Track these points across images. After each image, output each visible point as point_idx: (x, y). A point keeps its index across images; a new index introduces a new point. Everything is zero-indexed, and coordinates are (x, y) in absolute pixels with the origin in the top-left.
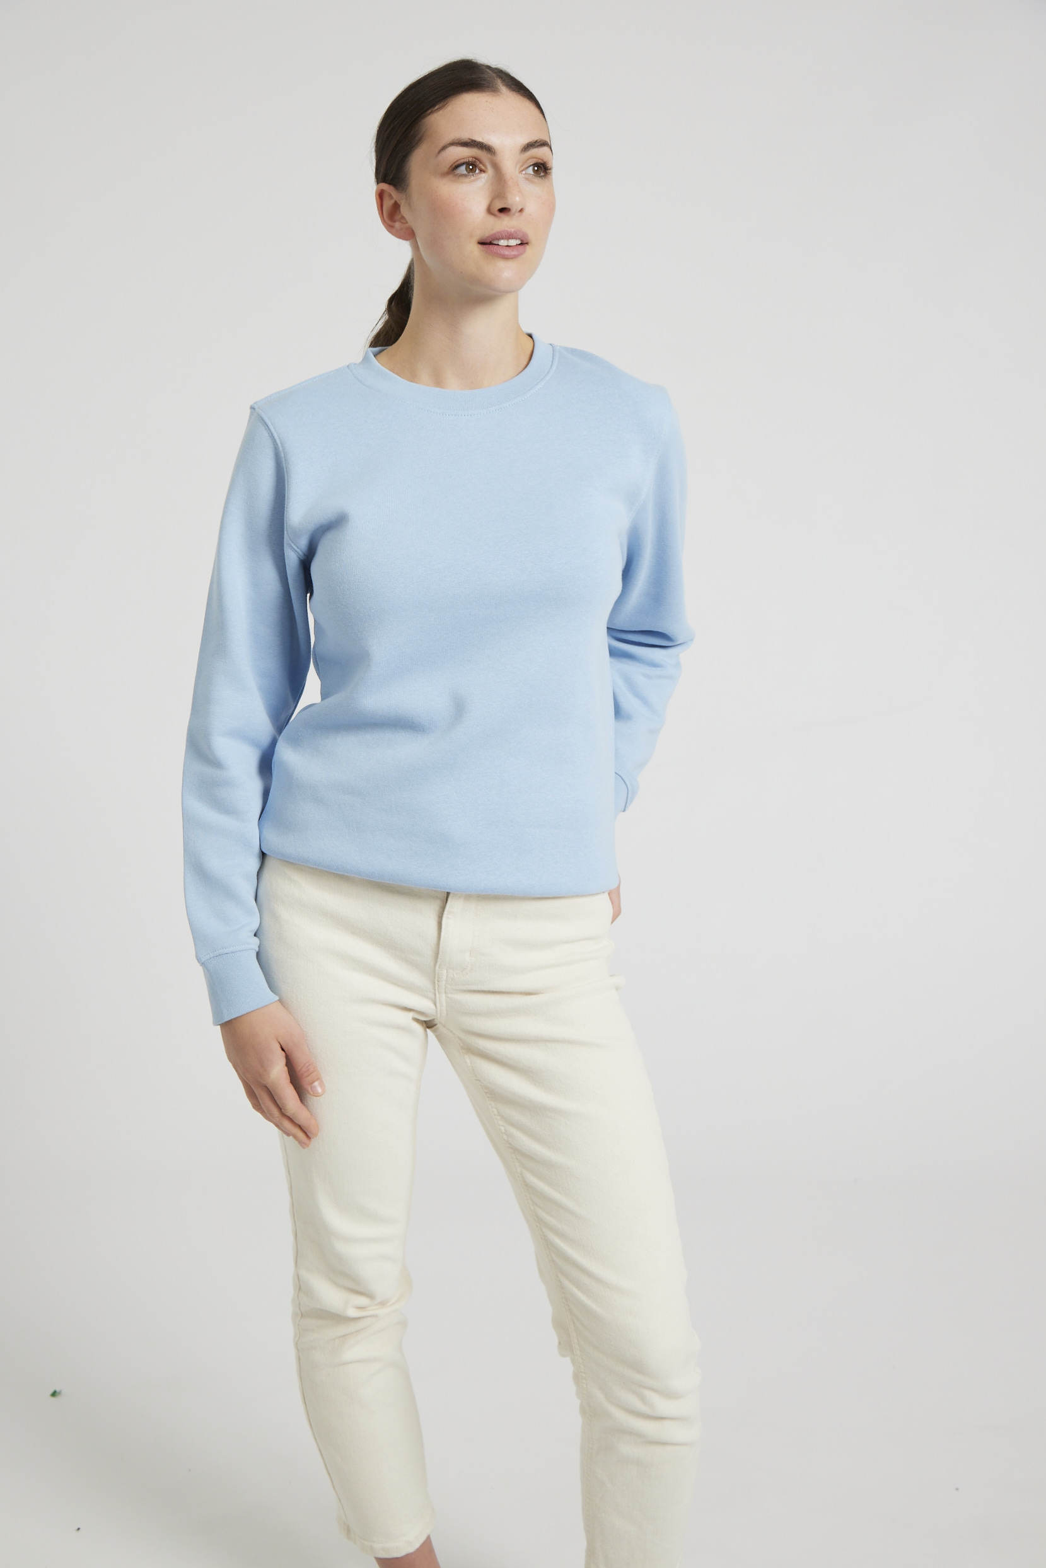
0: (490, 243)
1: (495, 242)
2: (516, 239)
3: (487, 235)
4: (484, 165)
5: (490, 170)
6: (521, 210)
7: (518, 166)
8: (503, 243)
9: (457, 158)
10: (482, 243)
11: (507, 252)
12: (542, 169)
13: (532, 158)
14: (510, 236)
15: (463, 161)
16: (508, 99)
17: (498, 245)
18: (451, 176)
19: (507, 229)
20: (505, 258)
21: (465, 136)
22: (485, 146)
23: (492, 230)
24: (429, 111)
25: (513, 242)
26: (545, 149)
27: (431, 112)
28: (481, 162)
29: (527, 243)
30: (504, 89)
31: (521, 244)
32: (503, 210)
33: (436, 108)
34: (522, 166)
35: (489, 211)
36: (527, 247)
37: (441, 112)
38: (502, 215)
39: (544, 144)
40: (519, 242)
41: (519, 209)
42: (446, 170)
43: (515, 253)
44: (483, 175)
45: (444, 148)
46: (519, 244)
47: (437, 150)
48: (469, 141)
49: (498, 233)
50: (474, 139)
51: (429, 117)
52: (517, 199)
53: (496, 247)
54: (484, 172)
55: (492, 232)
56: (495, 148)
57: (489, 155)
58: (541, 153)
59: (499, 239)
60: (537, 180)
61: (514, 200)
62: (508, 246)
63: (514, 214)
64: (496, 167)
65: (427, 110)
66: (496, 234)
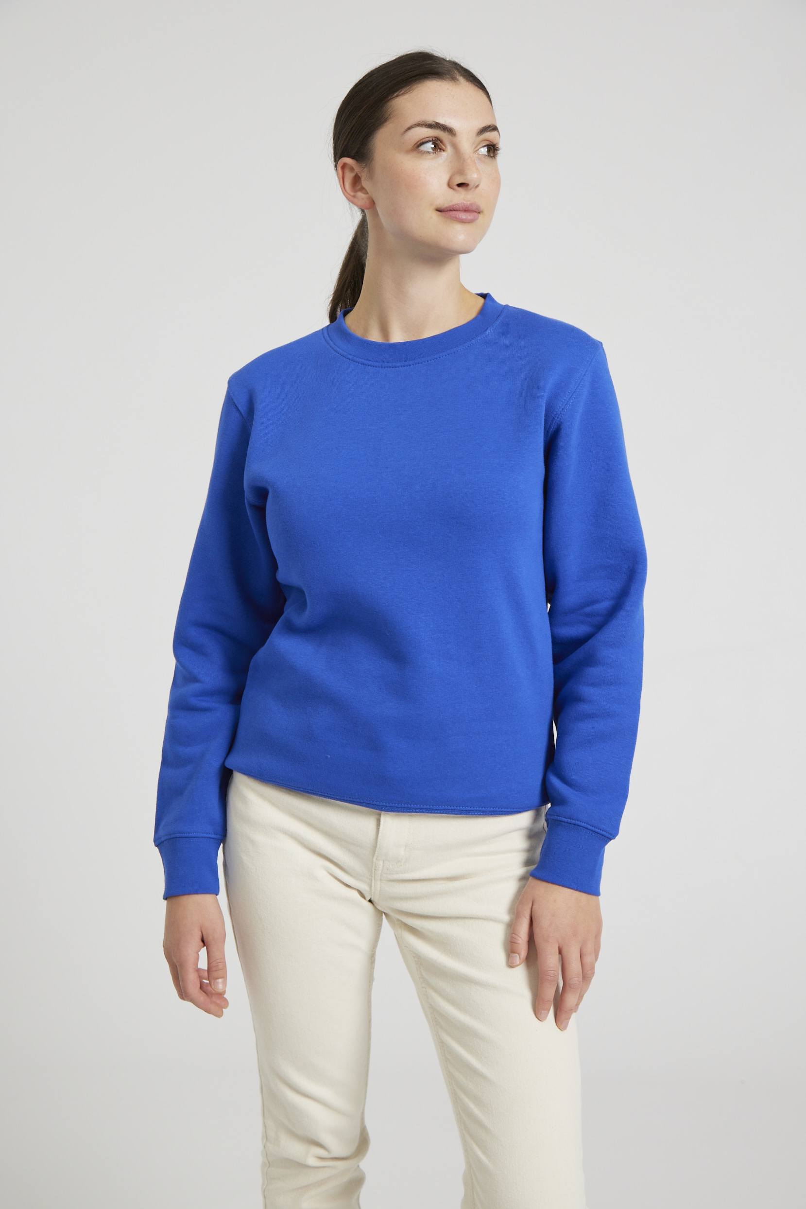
4: (445, 146)
5: (449, 149)
6: (477, 186)
7: (474, 146)
9: (421, 137)
10: (439, 210)
12: (492, 149)
14: (465, 208)
15: (427, 139)
16: (464, 88)
18: (415, 153)
19: (464, 202)
20: (461, 222)
23: (450, 200)
26: (496, 133)
28: (441, 142)
30: (461, 79)
32: (460, 185)
34: (476, 147)
35: (449, 185)
37: (407, 96)
38: (460, 189)
41: (476, 184)
44: (443, 153)
45: (410, 128)
47: (404, 130)
48: (434, 123)
50: (437, 121)
54: (444, 151)
55: (451, 204)
56: (456, 130)
57: (450, 137)
60: (488, 160)
61: (472, 176)
63: (470, 190)
64: (455, 147)
66: (453, 205)
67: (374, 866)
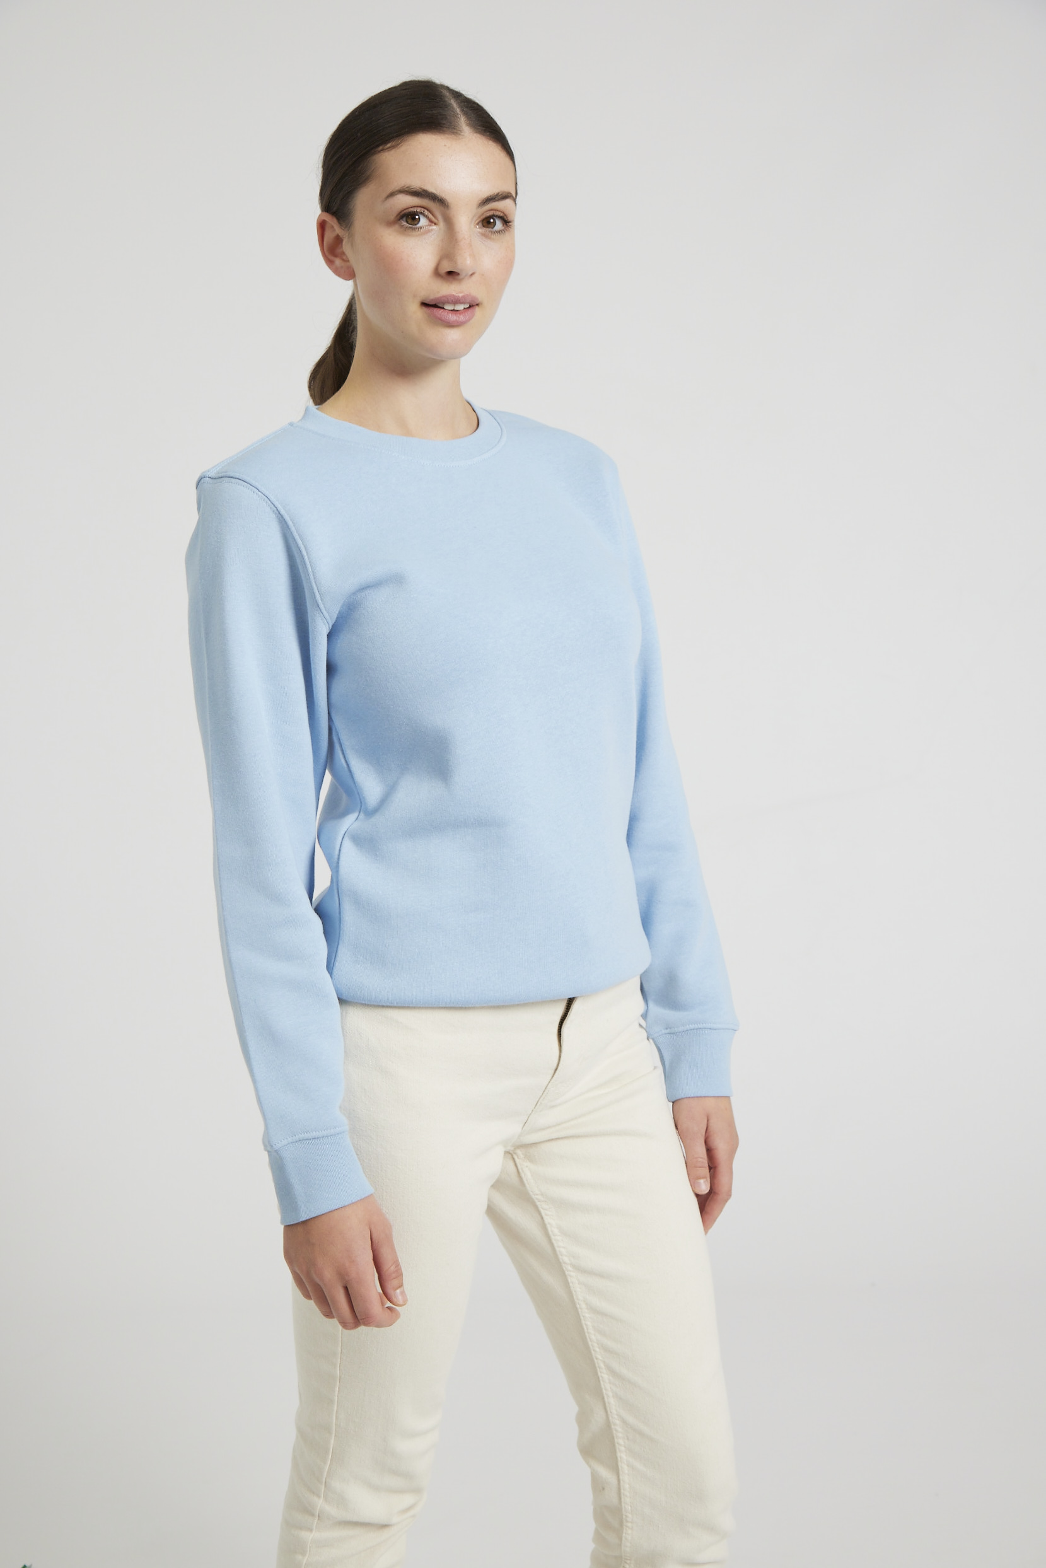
0: (435, 306)
1: (441, 306)
2: (464, 303)
3: (432, 297)
8: (449, 307)
11: (452, 317)
13: (492, 210)
17: (443, 308)
21: (416, 183)
22: (438, 197)
24: (381, 148)
25: (460, 307)
27: (382, 150)
29: (477, 305)
31: (470, 307)
33: (389, 145)
36: (477, 308)
39: (505, 196)
40: (468, 306)
42: (392, 217)
43: (462, 318)
46: (468, 308)
49: (444, 296)
51: (380, 154)
52: (468, 262)
53: (442, 310)
58: (504, 205)
59: (444, 304)
62: (454, 310)
65: (378, 146)
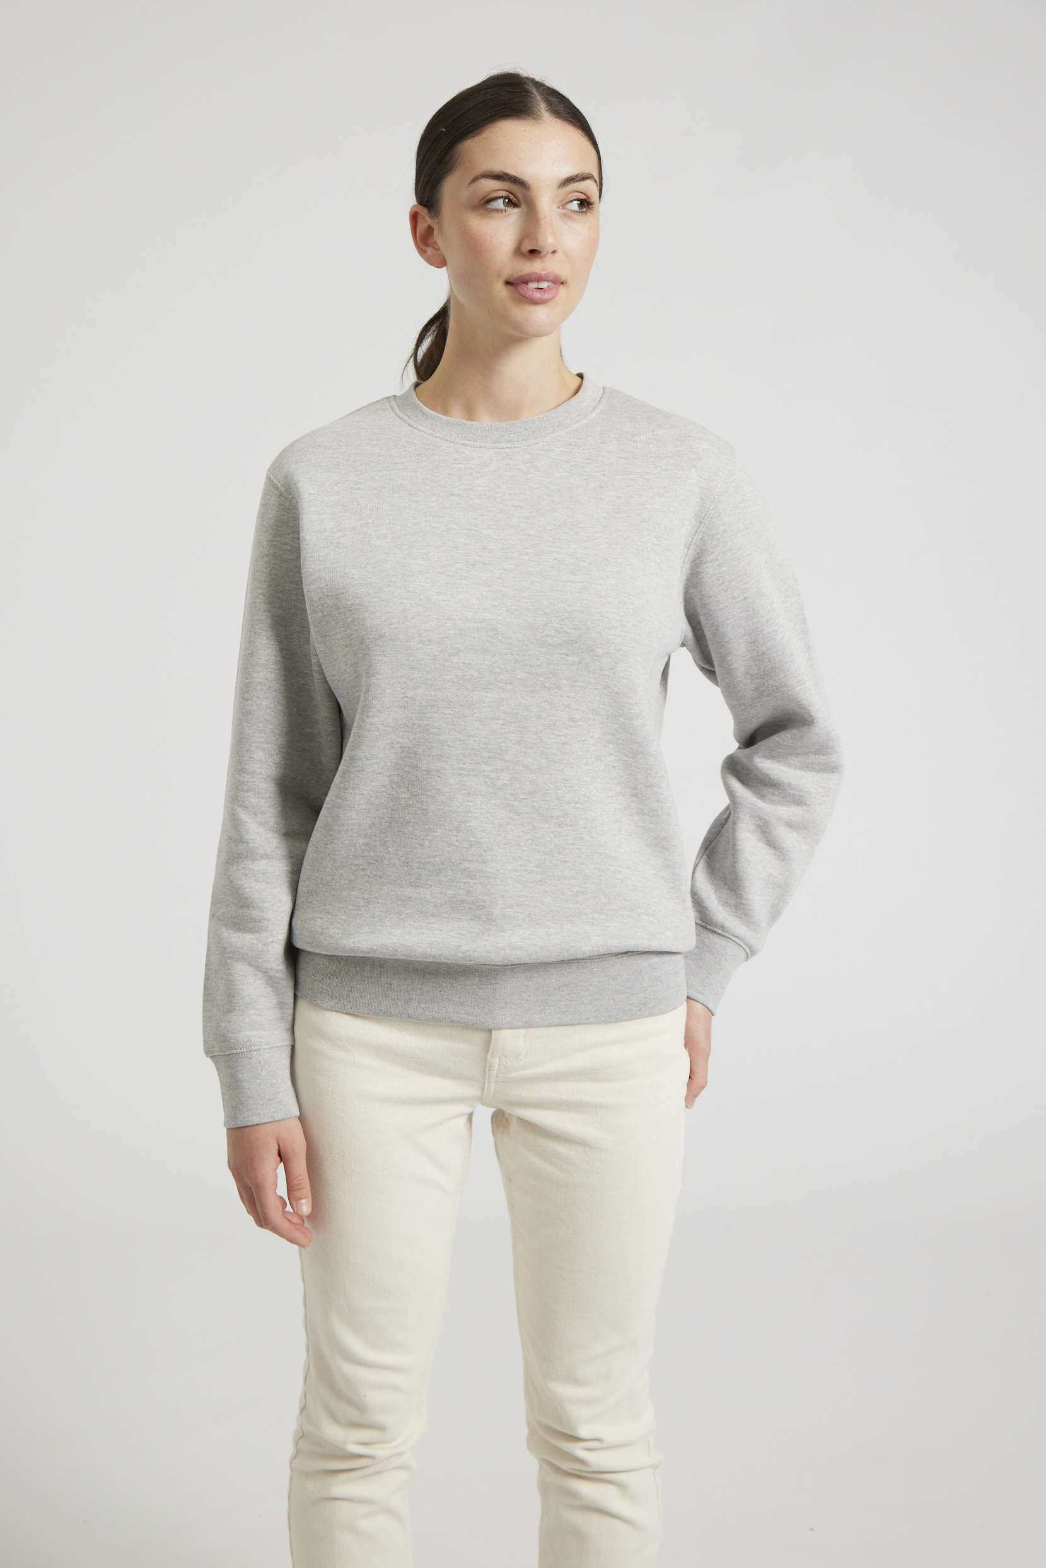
4: (518, 201)
5: (524, 206)
7: (559, 200)
9: (491, 192)
12: (584, 203)
14: (539, 279)
15: (496, 193)
16: (548, 127)
20: (536, 302)
23: (521, 271)
26: (589, 182)
28: (517, 198)
37: (475, 138)
38: (531, 257)
41: (552, 250)
45: (476, 179)
47: (469, 180)
48: (503, 174)
50: (507, 173)
54: (518, 206)
55: (522, 274)
56: (531, 185)
57: (525, 192)
60: (578, 216)
63: (545, 256)
64: (529, 203)
66: (524, 276)
67: (488, 1066)
